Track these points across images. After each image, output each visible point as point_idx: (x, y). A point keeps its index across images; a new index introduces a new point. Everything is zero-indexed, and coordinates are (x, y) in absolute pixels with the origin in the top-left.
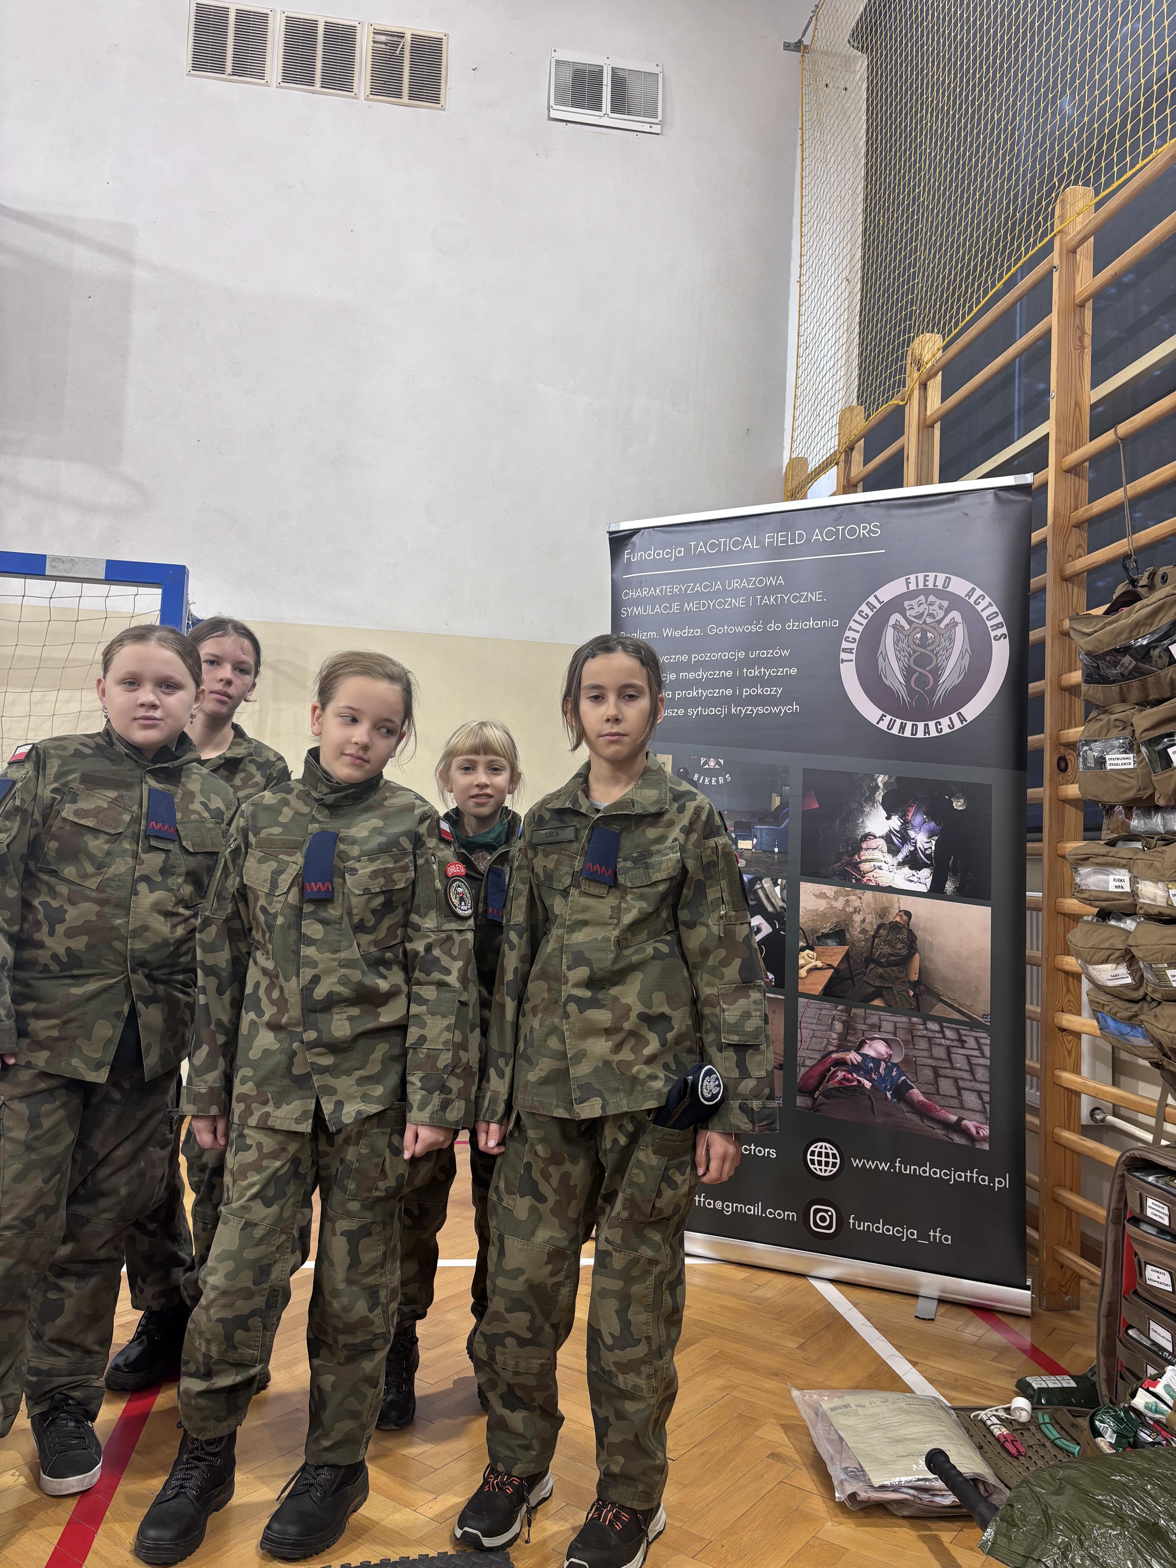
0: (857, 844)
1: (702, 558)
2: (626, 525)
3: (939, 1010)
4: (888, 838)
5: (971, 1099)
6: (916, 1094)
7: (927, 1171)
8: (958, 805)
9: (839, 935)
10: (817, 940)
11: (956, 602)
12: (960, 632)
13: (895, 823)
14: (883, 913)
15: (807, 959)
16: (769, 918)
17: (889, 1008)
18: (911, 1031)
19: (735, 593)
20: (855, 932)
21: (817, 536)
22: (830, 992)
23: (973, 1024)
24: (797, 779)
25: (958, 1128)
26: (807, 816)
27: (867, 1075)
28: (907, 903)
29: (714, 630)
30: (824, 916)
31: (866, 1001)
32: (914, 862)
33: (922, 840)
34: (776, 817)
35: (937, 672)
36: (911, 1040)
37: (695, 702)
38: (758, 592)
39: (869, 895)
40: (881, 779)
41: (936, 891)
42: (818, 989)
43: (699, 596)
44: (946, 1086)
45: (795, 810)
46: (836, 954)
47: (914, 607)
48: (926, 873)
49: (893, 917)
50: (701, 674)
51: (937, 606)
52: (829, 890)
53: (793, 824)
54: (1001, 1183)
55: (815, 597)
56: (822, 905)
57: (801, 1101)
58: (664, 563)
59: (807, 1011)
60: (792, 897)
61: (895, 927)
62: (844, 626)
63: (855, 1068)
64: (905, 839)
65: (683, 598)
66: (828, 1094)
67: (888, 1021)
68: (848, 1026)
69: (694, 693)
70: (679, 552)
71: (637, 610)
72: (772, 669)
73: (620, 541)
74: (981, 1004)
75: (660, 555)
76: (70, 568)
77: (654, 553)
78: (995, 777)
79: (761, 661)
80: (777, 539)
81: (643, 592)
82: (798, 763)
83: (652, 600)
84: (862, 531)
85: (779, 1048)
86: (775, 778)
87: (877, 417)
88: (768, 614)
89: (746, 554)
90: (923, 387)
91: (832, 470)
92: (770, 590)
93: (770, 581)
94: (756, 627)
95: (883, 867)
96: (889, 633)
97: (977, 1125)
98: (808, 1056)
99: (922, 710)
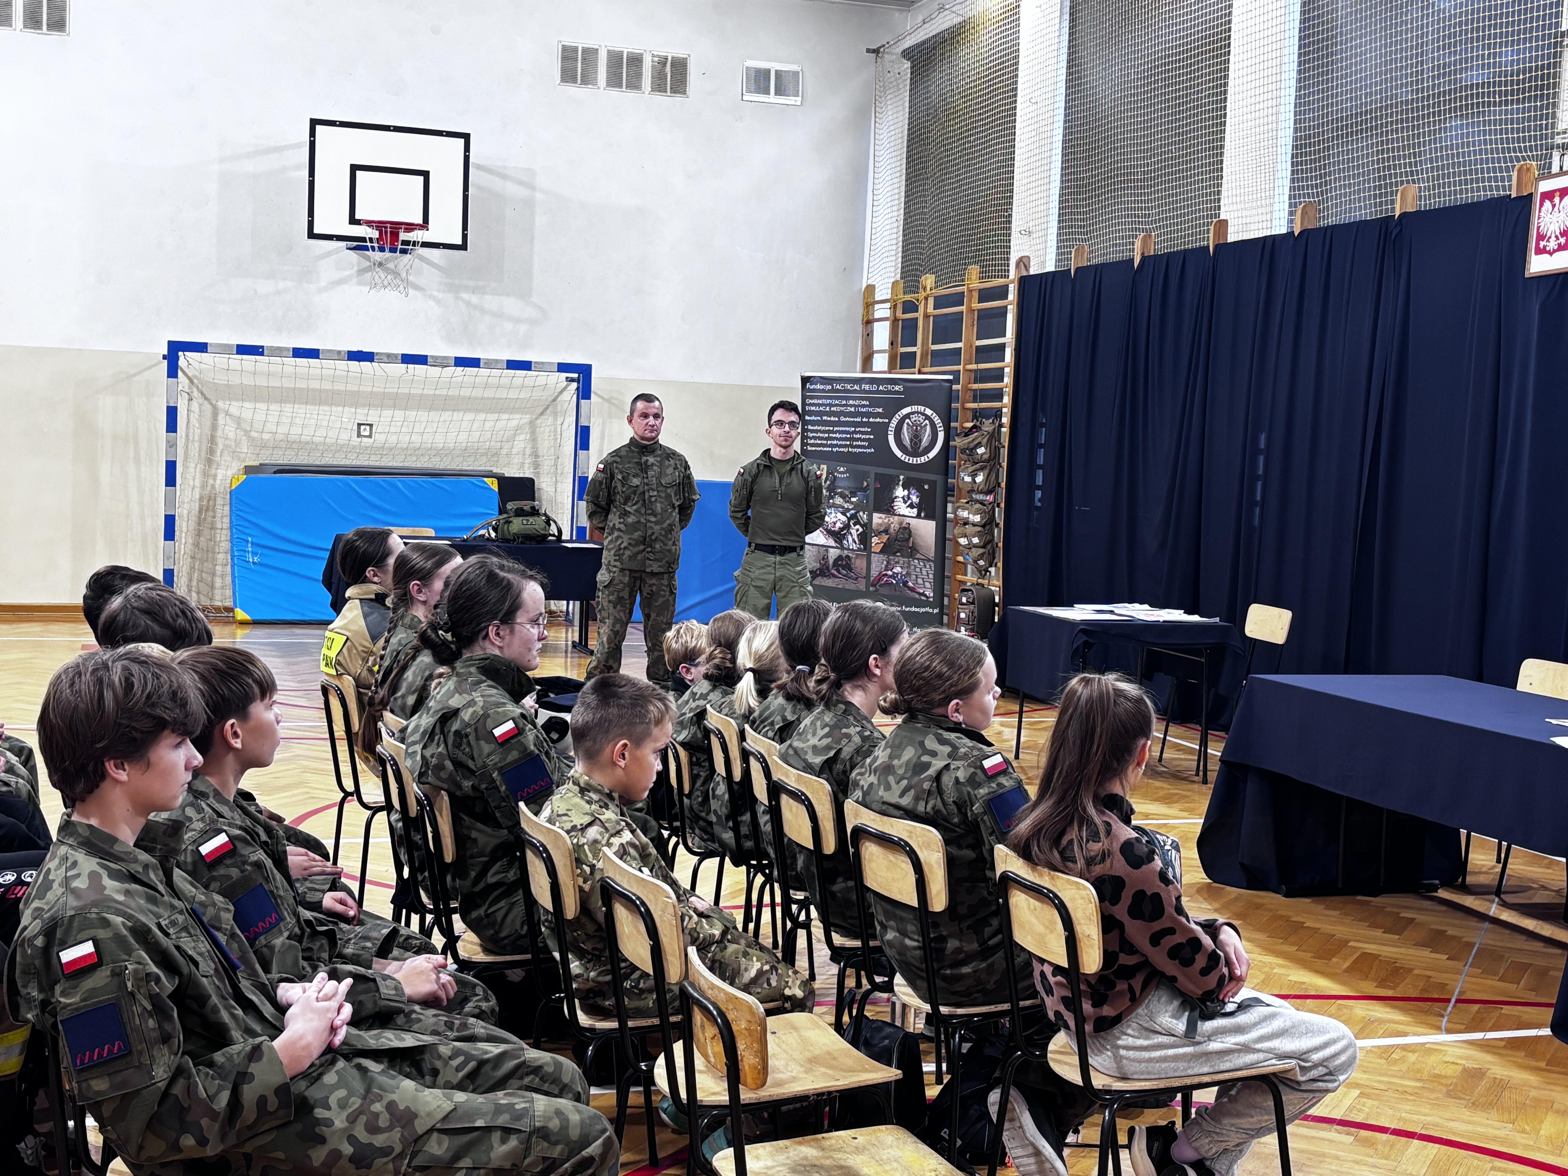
0: (893, 499)
1: (838, 391)
2: (807, 374)
3: (918, 556)
4: (903, 498)
5: (928, 585)
6: (910, 584)
7: (913, 609)
8: (926, 487)
9: (886, 531)
10: (878, 533)
11: (927, 417)
12: (928, 428)
13: (906, 492)
14: (901, 524)
15: (875, 540)
16: (862, 526)
17: (902, 556)
18: (909, 563)
19: (851, 406)
20: (892, 530)
21: (881, 388)
22: (882, 551)
23: (929, 560)
24: (873, 476)
25: (923, 594)
26: (876, 489)
27: (894, 579)
28: (908, 520)
29: (843, 419)
30: (881, 525)
31: (894, 554)
32: (911, 506)
33: (915, 499)
34: (865, 490)
35: (920, 441)
36: (909, 567)
37: (836, 446)
38: (858, 406)
39: (896, 518)
40: (901, 477)
41: (918, 516)
42: (878, 550)
43: (837, 405)
44: (920, 581)
45: (872, 488)
46: (885, 538)
47: (914, 418)
48: (915, 510)
49: (904, 525)
50: (838, 435)
51: (921, 418)
52: (883, 516)
53: (871, 492)
54: (936, 611)
55: (880, 410)
56: (880, 521)
58: (823, 391)
59: (875, 558)
61: (905, 528)
62: (890, 422)
63: (891, 577)
64: (909, 498)
65: (831, 405)
66: (881, 586)
67: (902, 560)
68: (888, 562)
69: (835, 442)
70: (829, 387)
71: (813, 408)
72: (865, 435)
73: (805, 380)
74: (931, 554)
75: (822, 387)
76: (542, 367)
77: (819, 387)
78: (938, 478)
79: (860, 432)
80: (867, 387)
81: (815, 401)
82: (873, 470)
83: (819, 405)
84: (897, 388)
85: (864, 571)
86: (865, 476)
87: (908, 297)
88: (863, 415)
89: (855, 391)
90: (926, 298)
91: (888, 305)
92: (864, 406)
93: (864, 402)
94: (859, 420)
95: (901, 508)
96: (905, 425)
97: (929, 593)
98: (874, 573)
99: (915, 454)
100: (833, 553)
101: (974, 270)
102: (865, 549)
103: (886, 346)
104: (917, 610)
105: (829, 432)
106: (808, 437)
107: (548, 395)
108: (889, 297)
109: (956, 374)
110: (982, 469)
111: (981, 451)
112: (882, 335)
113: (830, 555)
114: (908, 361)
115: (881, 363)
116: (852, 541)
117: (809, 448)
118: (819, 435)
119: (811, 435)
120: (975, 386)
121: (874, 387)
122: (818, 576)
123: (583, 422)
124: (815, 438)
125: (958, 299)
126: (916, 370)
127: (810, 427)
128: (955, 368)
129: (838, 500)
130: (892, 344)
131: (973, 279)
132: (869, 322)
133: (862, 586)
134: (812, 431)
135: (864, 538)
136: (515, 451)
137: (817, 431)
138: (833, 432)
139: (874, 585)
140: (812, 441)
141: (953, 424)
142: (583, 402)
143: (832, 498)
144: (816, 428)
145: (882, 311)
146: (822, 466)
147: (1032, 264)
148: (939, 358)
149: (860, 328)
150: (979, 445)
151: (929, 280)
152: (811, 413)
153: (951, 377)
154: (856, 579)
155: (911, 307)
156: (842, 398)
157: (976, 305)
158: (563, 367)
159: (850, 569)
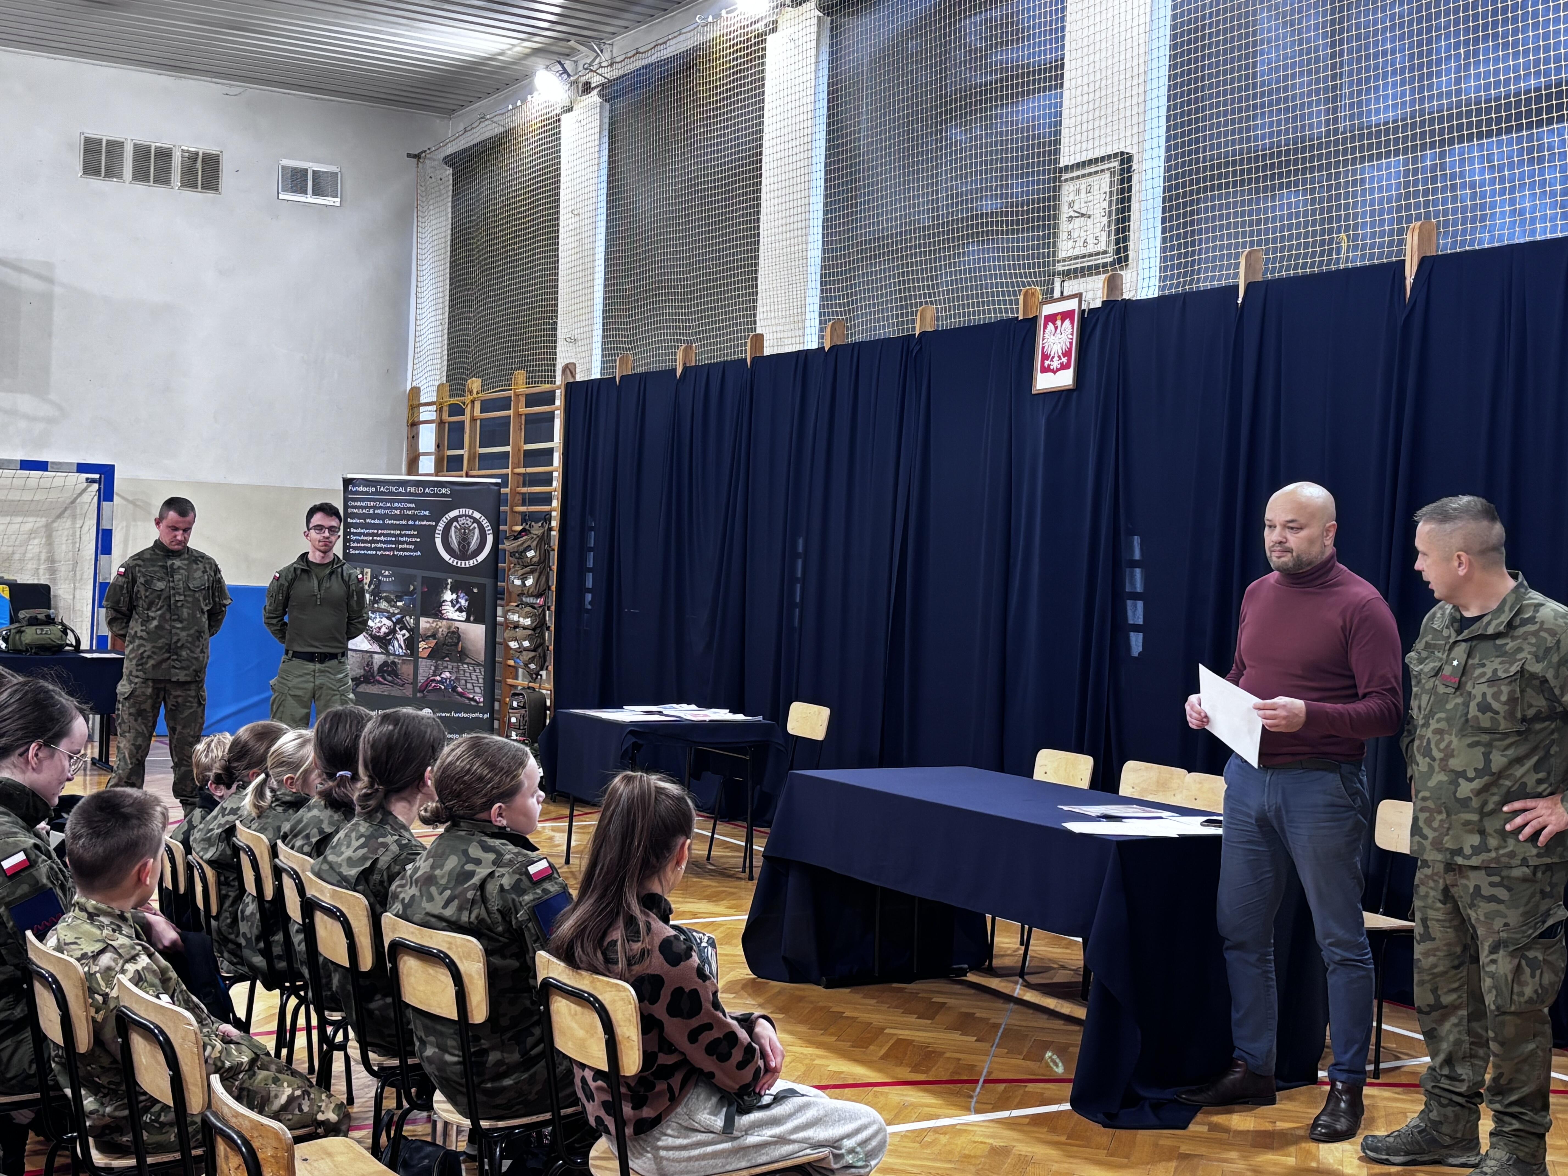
0: (441, 603)
1: (383, 493)
2: (350, 476)
3: (468, 660)
4: (452, 601)
5: (477, 690)
6: (459, 689)
7: (463, 715)
8: (475, 590)
9: (434, 636)
10: (426, 638)
11: (475, 521)
12: (477, 531)
13: (454, 596)
15: (422, 645)
16: (408, 631)
17: (451, 661)
18: (458, 667)
19: (396, 508)
21: (427, 490)
22: (430, 657)
23: (479, 665)
24: (419, 579)
25: (473, 699)
26: (423, 593)
27: (443, 684)
28: (457, 624)
29: (387, 522)
30: (428, 629)
31: (443, 659)
32: (460, 610)
33: (463, 603)
34: (411, 594)
35: (469, 544)
36: (458, 671)
37: (380, 549)
38: (404, 509)
40: (449, 581)
41: (467, 620)
42: (426, 655)
43: (380, 508)
45: (419, 591)
46: (433, 643)
47: (462, 521)
48: (464, 614)
49: (453, 629)
50: (382, 538)
51: (469, 521)
53: (418, 596)
54: (486, 716)
55: (427, 513)
56: (428, 625)
57: (419, 695)
58: (367, 493)
60: (417, 623)
61: (453, 632)
62: (437, 525)
63: (438, 682)
64: (458, 602)
65: (375, 508)
66: (429, 692)
68: (436, 667)
69: (379, 545)
70: (374, 489)
71: (356, 511)
72: (410, 538)
73: (347, 482)
74: (481, 658)
75: (366, 489)
76: (60, 467)
77: (361, 489)
78: (488, 582)
79: (406, 535)
80: (413, 490)
81: (358, 504)
82: (420, 574)
83: (362, 507)
84: (444, 491)
85: (411, 677)
86: (411, 579)
87: (454, 400)
88: (408, 517)
89: (400, 494)
90: (473, 402)
91: (434, 408)
92: (410, 509)
93: (409, 505)
94: (404, 522)
95: (450, 612)
96: (453, 529)
97: (479, 698)
98: (421, 679)
99: (464, 556)
100: (378, 659)
101: (520, 376)
102: (412, 655)
103: (432, 448)
104: (466, 715)
105: (373, 535)
106: (350, 541)
107: (67, 496)
108: (434, 399)
109: (504, 477)
110: (532, 572)
111: (530, 554)
112: (427, 438)
113: (375, 661)
114: (455, 464)
115: (427, 465)
116: (398, 646)
117: (352, 552)
118: (362, 538)
119: (353, 538)
120: (524, 490)
121: (420, 490)
122: (362, 682)
123: (105, 525)
124: (358, 541)
125: (505, 403)
126: (464, 473)
127: (353, 530)
128: (504, 471)
129: (383, 605)
130: (438, 446)
131: (520, 385)
132: (414, 425)
133: (408, 692)
134: (355, 534)
135: (411, 645)
136: (29, 555)
137: (360, 534)
138: (377, 535)
139: (422, 692)
140: (355, 545)
141: (501, 528)
142: (105, 504)
143: (377, 602)
144: (359, 530)
145: (427, 414)
146: (366, 570)
147: (578, 370)
148: (487, 462)
149: (405, 430)
150: (529, 548)
151: (475, 384)
152: (353, 516)
153: (499, 481)
154: (403, 685)
155: (456, 410)
156: (387, 501)
157: (523, 410)
158: (82, 468)
159: (397, 676)
